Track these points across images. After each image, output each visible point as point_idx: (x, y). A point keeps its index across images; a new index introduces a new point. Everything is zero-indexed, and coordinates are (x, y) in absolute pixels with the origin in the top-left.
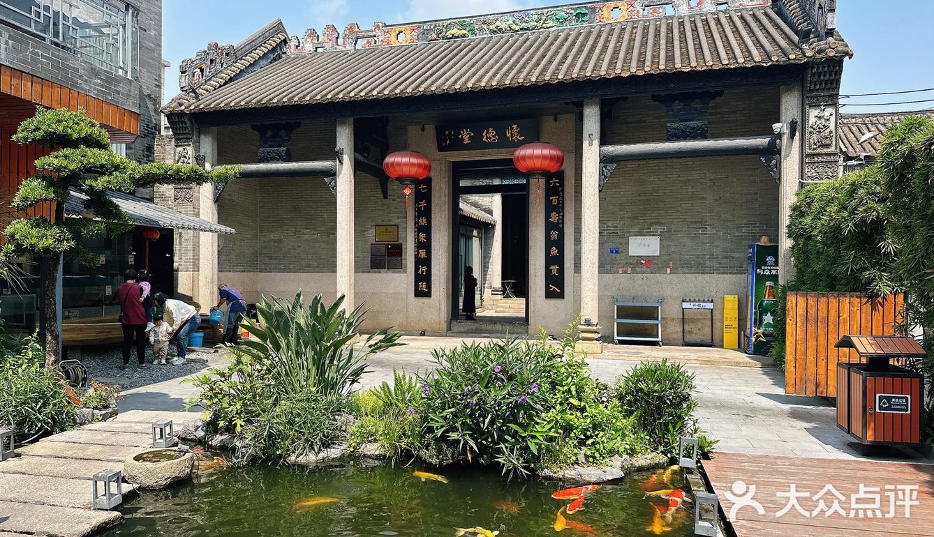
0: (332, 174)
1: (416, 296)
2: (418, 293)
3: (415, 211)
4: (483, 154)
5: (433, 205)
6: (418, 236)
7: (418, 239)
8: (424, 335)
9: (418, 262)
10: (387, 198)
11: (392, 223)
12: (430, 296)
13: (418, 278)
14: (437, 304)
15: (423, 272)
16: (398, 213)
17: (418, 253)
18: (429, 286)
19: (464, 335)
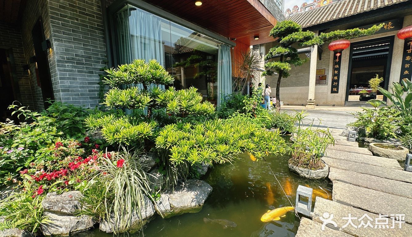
0: (309, 52)
1: (331, 93)
2: (332, 92)
3: (333, 63)
4: (377, 36)
5: (342, 60)
6: (334, 72)
7: (334, 73)
8: (334, 106)
9: (333, 81)
10: (321, 60)
11: (322, 68)
12: (338, 93)
13: (333, 87)
14: (341, 95)
15: (335, 84)
16: (325, 64)
17: (334, 78)
18: (338, 89)
19: (353, 106)
